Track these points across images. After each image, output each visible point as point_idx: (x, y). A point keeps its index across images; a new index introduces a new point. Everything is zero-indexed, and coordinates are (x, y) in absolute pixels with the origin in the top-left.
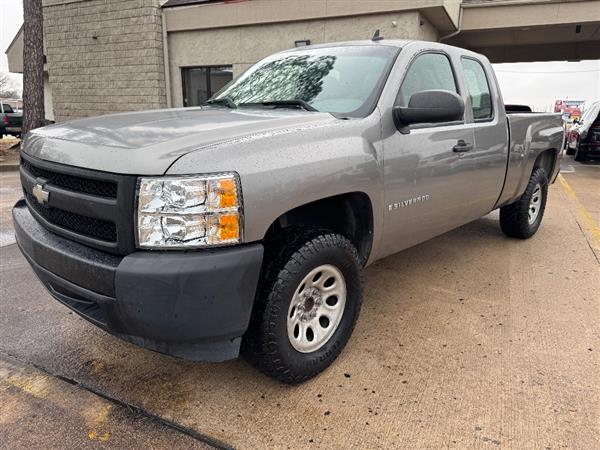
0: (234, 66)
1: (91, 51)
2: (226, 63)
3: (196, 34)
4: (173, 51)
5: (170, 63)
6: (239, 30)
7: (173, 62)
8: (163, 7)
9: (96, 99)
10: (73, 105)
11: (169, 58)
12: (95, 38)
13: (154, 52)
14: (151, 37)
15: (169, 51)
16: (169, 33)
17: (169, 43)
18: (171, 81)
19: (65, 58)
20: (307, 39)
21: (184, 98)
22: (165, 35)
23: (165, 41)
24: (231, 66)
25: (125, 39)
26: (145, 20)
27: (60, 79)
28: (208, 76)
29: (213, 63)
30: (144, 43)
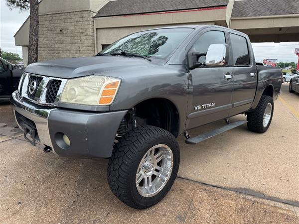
1: (59, 37)
3: (110, 29)
4: (99, 37)
5: (97, 43)
6: (130, 28)
8: (94, 17)
11: (97, 40)
12: (61, 31)
13: (90, 37)
14: (89, 31)
15: (97, 37)
16: (97, 29)
18: (97, 51)
19: (45, 39)
22: (95, 29)
23: (95, 33)
25: (76, 31)
26: (86, 23)
27: (42, 49)
30: (85, 33)
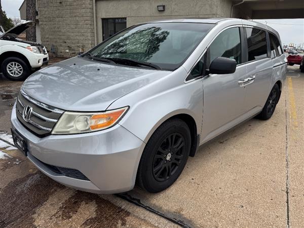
0: (127, 18)
1: (59, 10)
2: (123, 17)
4: (98, 10)
5: (96, 16)
7: (98, 15)
9: (61, 34)
10: (50, 37)
11: (96, 14)
12: (60, 3)
13: (88, 10)
14: (87, 3)
15: (96, 10)
16: (96, 1)
17: (96, 6)
18: (97, 25)
19: (47, 13)
20: (163, 4)
21: (103, 34)
23: (94, 5)
24: (125, 18)
25: (75, 4)
28: (115, 23)
29: (117, 16)
30: (84, 6)
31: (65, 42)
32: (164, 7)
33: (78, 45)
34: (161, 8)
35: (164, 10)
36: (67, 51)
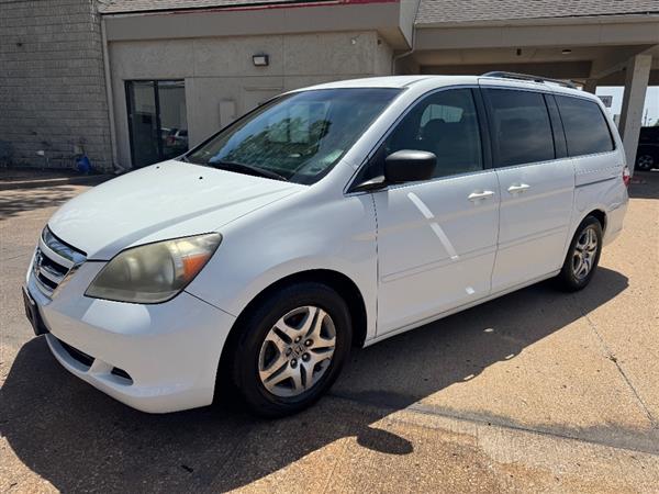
0: (186, 80)
1: (14, 60)
2: (178, 77)
4: (115, 62)
5: (111, 75)
7: (115, 74)
8: (102, 14)
9: (20, 114)
11: (111, 70)
12: (20, 45)
13: (93, 63)
14: (90, 47)
15: (110, 62)
16: (109, 42)
17: (110, 52)
18: (113, 95)
20: (266, 53)
22: (105, 44)
23: (106, 50)
24: (183, 80)
25: (58, 48)
26: (81, 26)
28: (156, 89)
29: (162, 77)
30: (81, 52)
31: (35, 134)
32: (267, 58)
33: (70, 138)
34: (260, 61)
35: (267, 64)
36: (41, 153)
